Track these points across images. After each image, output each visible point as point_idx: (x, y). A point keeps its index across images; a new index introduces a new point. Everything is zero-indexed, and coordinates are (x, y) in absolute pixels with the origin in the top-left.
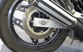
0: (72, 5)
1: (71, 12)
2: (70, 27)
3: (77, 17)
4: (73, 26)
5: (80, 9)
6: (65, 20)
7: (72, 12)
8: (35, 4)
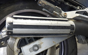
0: (57, 8)
1: (61, 16)
2: (71, 33)
3: (72, 18)
4: (74, 31)
5: (71, 5)
6: (59, 30)
7: (63, 16)
8: (10, 33)
